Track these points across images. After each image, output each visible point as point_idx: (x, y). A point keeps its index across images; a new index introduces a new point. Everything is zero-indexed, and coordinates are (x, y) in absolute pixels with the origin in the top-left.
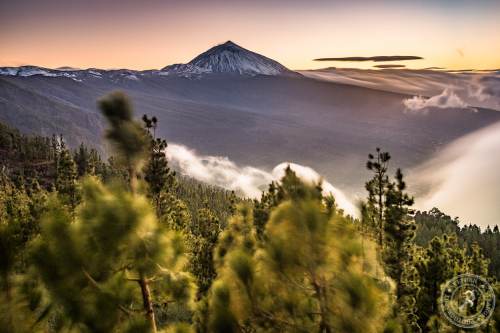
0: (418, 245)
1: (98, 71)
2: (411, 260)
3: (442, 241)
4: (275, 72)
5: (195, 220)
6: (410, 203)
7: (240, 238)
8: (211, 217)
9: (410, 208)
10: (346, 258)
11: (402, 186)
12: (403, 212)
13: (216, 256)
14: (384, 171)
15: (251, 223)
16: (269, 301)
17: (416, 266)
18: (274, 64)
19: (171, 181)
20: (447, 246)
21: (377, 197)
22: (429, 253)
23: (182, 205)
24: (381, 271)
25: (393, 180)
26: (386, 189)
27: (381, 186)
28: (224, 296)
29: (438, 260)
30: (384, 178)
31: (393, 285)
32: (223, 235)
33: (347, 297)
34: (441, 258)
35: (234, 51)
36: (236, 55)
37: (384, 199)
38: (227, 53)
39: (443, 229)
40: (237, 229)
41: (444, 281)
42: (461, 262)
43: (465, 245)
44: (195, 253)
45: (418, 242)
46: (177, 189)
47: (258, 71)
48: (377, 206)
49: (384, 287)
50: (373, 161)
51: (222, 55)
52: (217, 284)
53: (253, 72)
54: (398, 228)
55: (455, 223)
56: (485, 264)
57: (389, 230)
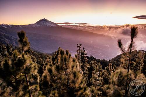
1: (11, 25)
3: (92, 62)
4: (55, 26)
5: (37, 61)
6: (86, 55)
7: (49, 64)
8: (41, 60)
9: (86, 56)
10: (73, 67)
12: (84, 57)
13: (43, 68)
14: (81, 48)
15: (51, 61)
16: (56, 78)
17: (87, 68)
19: (31, 52)
20: (94, 63)
21: (79, 54)
22: (90, 65)
24: (80, 69)
25: (83, 50)
26: (81, 52)
27: (80, 51)
28: (45, 77)
31: (83, 72)
32: (44, 64)
33: (73, 75)
34: (92, 66)
35: (45, 21)
37: (81, 54)
38: (43, 21)
39: (93, 60)
40: (48, 62)
42: (96, 67)
43: (97, 63)
45: (87, 63)
46: (33, 54)
49: (81, 73)
50: (78, 46)
52: (44, 74)
53: (50, 26)
54: (83, 60)
55: (95, 58)
56: (101, 66)
57: (82, 61)
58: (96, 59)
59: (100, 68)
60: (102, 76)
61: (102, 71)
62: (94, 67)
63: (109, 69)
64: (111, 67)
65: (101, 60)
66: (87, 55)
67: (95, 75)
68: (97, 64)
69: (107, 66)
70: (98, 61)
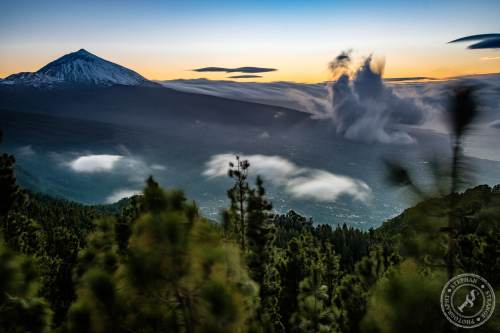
0: (279, 246)
2: (273, 261)
3: (298, 242)
4: (133, 82)
5: (50, 241)
6: (269, 208)
7: (101, 255)
8: (69, 234)
9: (269, 213)
11: (262, 192)
12: (263, 217)
13: (74, 277)
14: (244, 178)
15: (113, 239)
16: (132, 318)
17: (277, 267)
18: (132, 73)
20: (304, 245)
21: (239, 204)
22: (288, 254)
23: (34, 224)
24: (245, 275)
25: (253, 186)
26: (247, 195)
27: (242, 193)
29: (296, 260)
30: (244, 186)
31: (256, 288)
32: (82, 253)
34: (299, 257)
35: (87, 60)
36: (90, 64)
37: (245, 205)
38: (80, 62)
39: (300, 230)
40: (97, 246)
41: (302, 279)
42: (317, 260)
43: (320, 244)
44: (52, 276)
45: (277, 244)
46: (28, 208)
47: (115, 81)
48: (239, 212)
49: (248, 291)
50: (234, 169)
51: (75, 63)
53: (109, 81)
54: (259, 232)
55: (310, 223)
56: (336, 259)
57: (251, 234)
58: (315, 226)
59: (331, 266)
60: (343, 303)
61: (342, 281)
62: (306, 260)
63: (374, 269)
64: (379, 262)
65: (334, 229)
66: (275, 212)
67: (311, 300)
68: (317, 250)
69: (365, 258)
70: (323, 234)
